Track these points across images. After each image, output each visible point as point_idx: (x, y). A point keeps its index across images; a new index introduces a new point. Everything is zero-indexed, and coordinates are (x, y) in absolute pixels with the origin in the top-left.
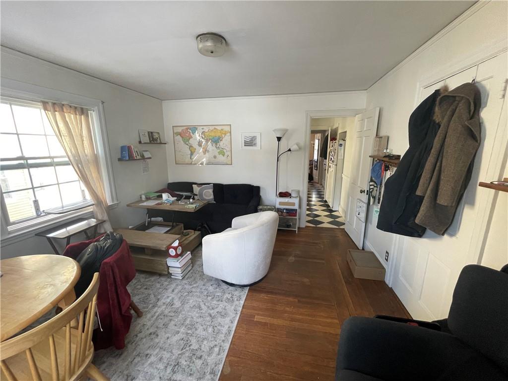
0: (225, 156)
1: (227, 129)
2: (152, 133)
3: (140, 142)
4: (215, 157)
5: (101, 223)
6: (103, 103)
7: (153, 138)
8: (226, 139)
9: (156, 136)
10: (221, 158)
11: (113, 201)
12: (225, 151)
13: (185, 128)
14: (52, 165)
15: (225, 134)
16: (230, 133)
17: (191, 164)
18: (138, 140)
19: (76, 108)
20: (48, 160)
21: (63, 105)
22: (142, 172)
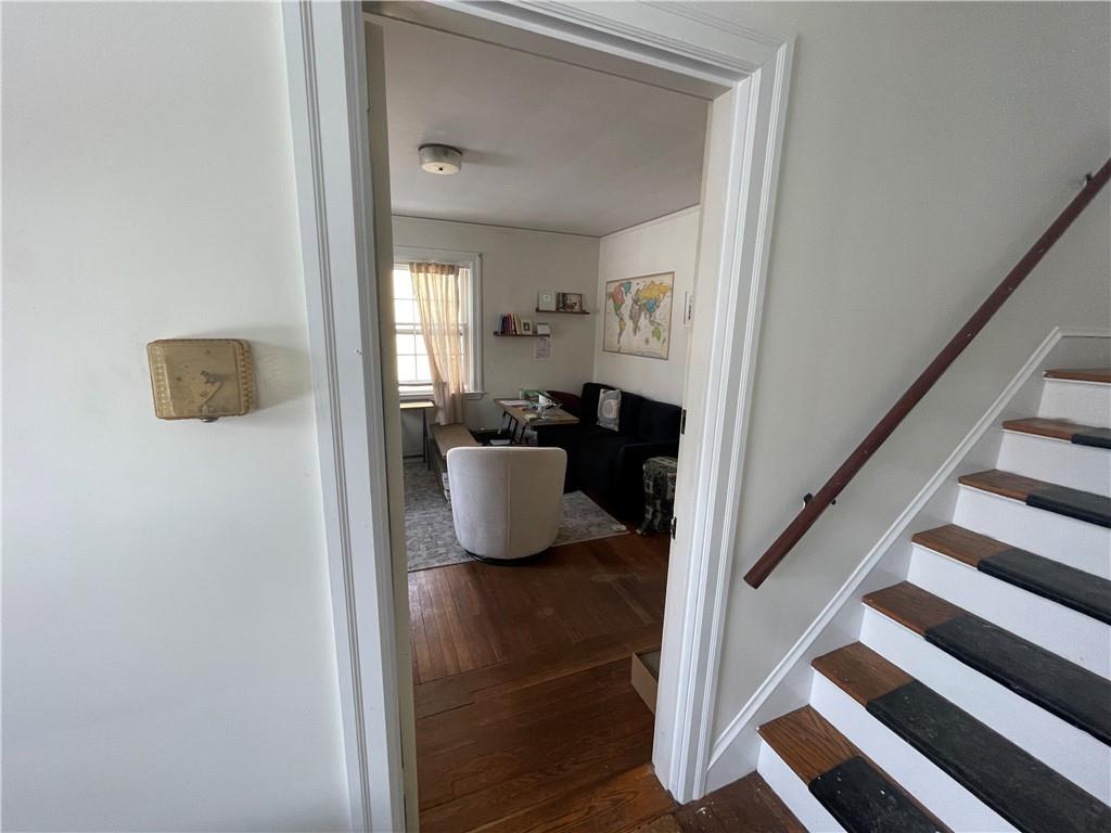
0: (661, 340)
1: (667, 280)
2: (564, 295)
3: (537, 310)
4: (647, 341)
5: (435, 409)
6: (480, 256)
7: (564, 301)
8: (665, 302)
9: (572, 300)
10: (655, 345)
11: (475, 387)
12: (661, 328)
13: (617, 284)
14: (412, 333)
15: (664, 294)
16: (672, 289)
17: (619, 352)
18: (536, 306)
19: (443, 266)
20: (411, 327)
21: (430, 265)
22: (535, 355)
